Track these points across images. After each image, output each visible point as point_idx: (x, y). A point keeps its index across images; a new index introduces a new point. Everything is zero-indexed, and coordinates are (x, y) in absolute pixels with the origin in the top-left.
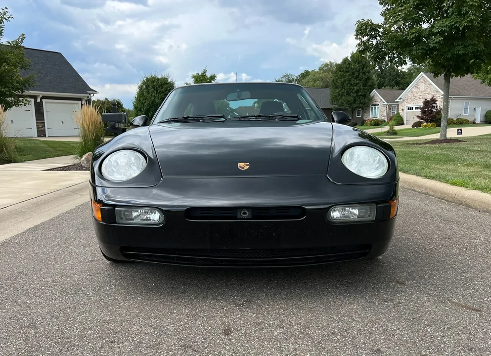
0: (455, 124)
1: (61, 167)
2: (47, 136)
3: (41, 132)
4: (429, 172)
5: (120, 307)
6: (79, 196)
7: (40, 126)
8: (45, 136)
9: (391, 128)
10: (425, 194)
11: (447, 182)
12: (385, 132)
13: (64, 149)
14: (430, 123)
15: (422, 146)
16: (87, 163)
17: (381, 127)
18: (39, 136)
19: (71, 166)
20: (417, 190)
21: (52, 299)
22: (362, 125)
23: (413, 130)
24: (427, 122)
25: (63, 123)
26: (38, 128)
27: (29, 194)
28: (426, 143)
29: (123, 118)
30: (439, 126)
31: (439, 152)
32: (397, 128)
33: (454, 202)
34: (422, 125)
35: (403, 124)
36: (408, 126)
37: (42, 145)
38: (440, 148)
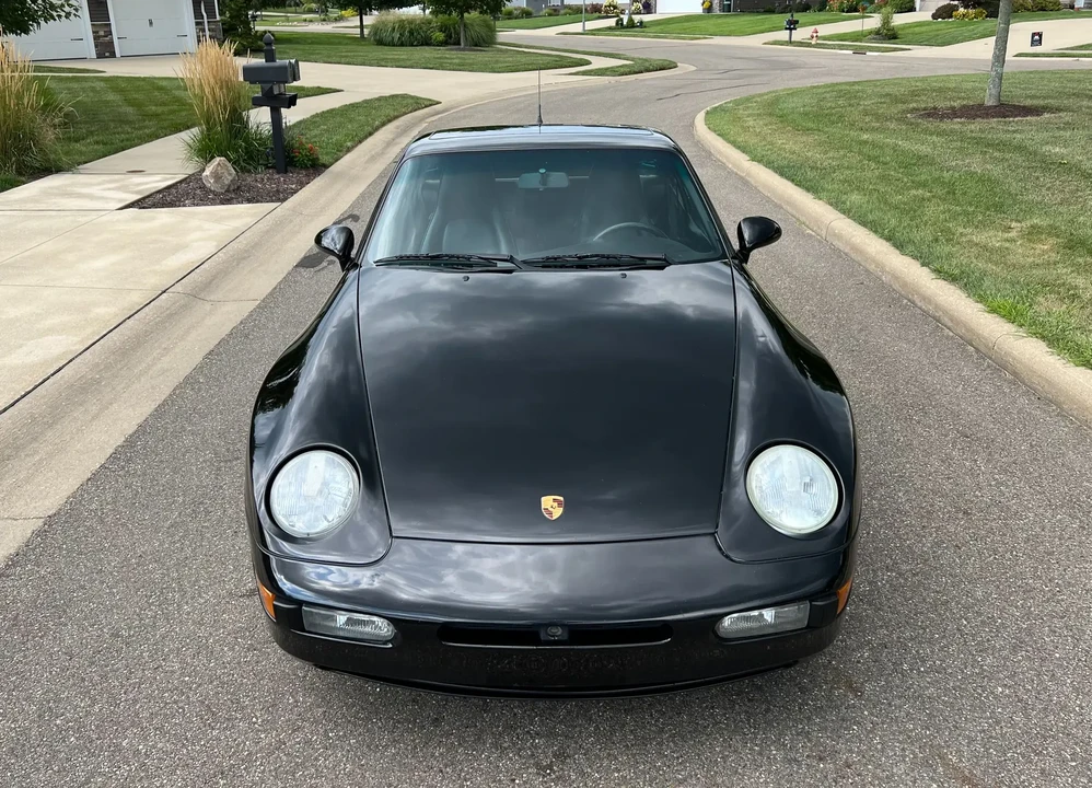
0: (1029, 10)
1: (159, 192)
2: (118, 55)
3: (105, 49)
4: (950, 256)
6: (208, 307)
7: (102, 33)
8: (113, 55)
9: (886, 22)
10: (934, 318)
11: (981, 299)
12: (870, 33)
13: (160, 110)
14: (975, 8)
15: (947, 125)
16: (216, 182)
17: (863, 17)
18: (100, 56)
19: (181, 182)
20: (919, 304)
22: (820, 10)
23: (934, 27)
24: (966, 7)
25: (151, 23)
26: (96, 38)
27: (101, 311)
28: (954, 113)
29: (289, 73)
30: (994, 14)
31: (976, 164)
32: (900, 20)
33: (991, 359)
34: (954, 13)
35: (912, 9)
36: (922, 15)
37: (111, 97)
38: (983, 144)
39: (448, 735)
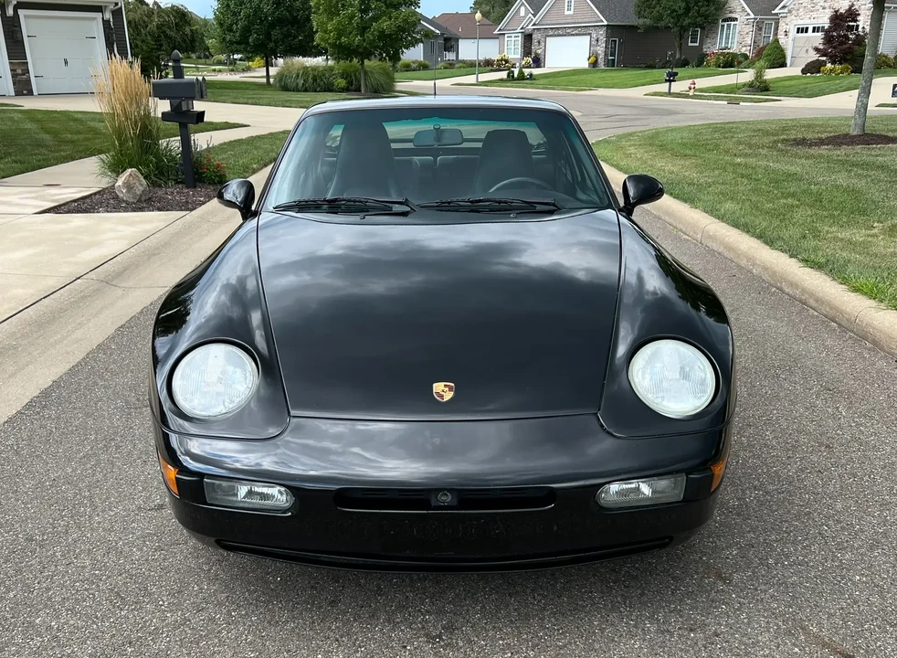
0: (890, 67)
1: (75, 201)
2: (35, 93)
3: (23, 86)
4: (815, 250)
5: (222, 643)
6: (120, 292)
7: (19, 71)
8: (30, 93)
9: (759, 75)
10: (801, 301)
11: (844, 281)
12: (744, 85)
13: (76, 137)
14: (841, 64)
15: (814, 151)
16: (128, 192)
17: (738, 72)
18: (18, 93)
19: (95, 194)
20: (787, 290)
21: (96, 617)
22: (698, 66)
23: (804, 81)
24: (833, 63)
25: (66, 62)
26: (14, 76)
27: (20, 291)
28: (821, 142)
29: (196, 90)
30: (858, 70)
31: (842, 179)
32: (771, 74)
33: (852, 331)
34: (822, 68)
35: (783, 65)
36: (792, 70)
37: (29, 126)
38: (847, 165)
39: (344, 613)
